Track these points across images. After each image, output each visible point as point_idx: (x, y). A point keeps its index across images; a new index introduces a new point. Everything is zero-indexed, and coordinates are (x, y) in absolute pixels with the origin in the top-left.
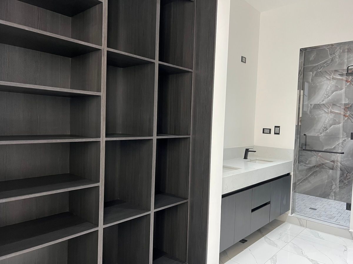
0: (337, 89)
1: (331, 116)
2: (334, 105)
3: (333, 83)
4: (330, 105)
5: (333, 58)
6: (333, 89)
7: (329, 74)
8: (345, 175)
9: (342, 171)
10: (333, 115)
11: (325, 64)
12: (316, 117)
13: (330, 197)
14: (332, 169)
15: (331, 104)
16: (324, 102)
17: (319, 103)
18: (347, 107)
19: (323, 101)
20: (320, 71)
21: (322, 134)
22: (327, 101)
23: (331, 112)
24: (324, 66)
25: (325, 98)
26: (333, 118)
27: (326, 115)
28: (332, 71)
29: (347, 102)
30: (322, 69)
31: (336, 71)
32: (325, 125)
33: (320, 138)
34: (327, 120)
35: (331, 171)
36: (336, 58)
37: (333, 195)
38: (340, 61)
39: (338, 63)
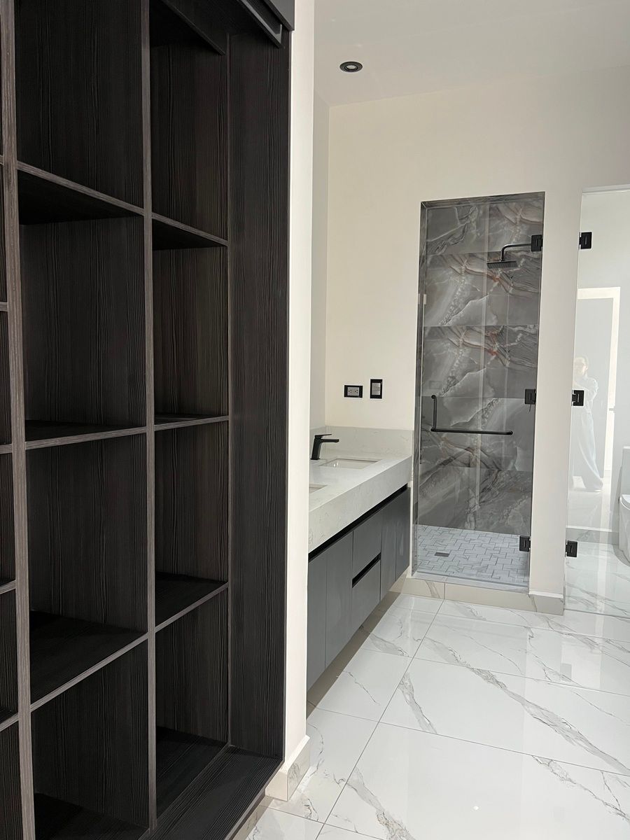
0: (475, 295)
1: (464, 353)
2: (470, 329)
3: (466, 281)
4: (462, 328)
5: (465, 226)
6: (467, 294)
7: (457, 261)
8: (494, 475)
9: (488, 467)
10: (468, 350)
11: (450, 239)
12: (435, 355)
13: (466, 525)
14: (469, 466)
15: (464, 328)
16: (450, 323)
17: (439, 325)
18: (493, 333)
19: (448, 320)
20: (440, 253)
21: (448, 393)
22: (455, 320)
23: (465, 345)
24: (449, 245)
25: (452, 314)
26: (467, 356)
27: (454, 351)
28: (464, 255)
29: (494, 324)
30: (444, 249)
31: (472, 255)
32: (452, 372)
33: (445, 400)
34: (457, 361)
35: (466, 469)
36: (471, 228)
37: (472, 519)
38: (479, 234)
39: (475, 237)
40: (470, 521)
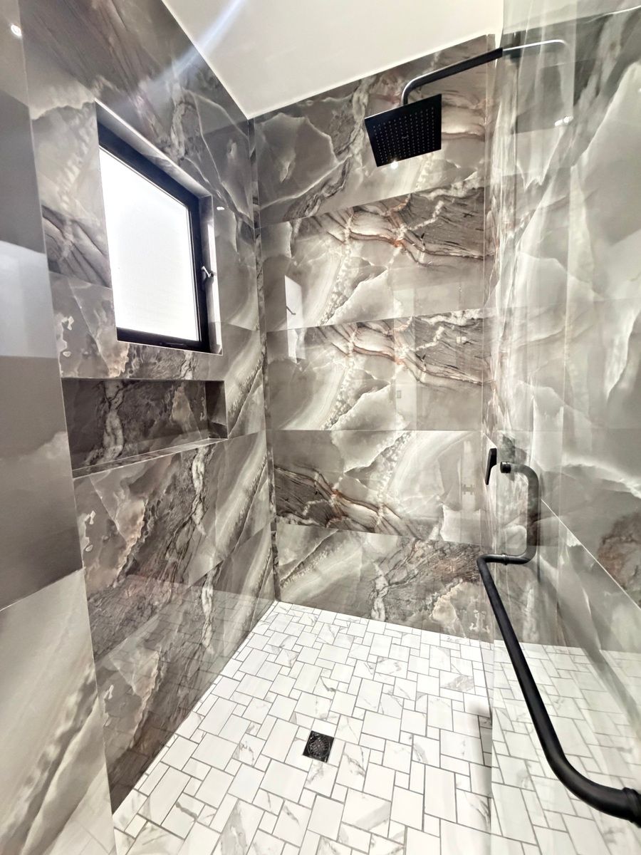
0: (367, 271)
1: (357, 364)
2: (361, 326)
3: (353, 252)
4: (350, 326)
5: (345, 164)
6: (355, 272)
7: (336, 222)
8: (409, 547)
9: (399, 534)
10: (362, 360)
11: (323, 191)
12: (315, 369)
13: (373, 613)
14: (373, 530)
15: (355, 326)
16: (333, 321)
17: (318, 324)
19: (330, 315)
20: (311, 214)
21: (337, 425)
22: (340, 315)
23: (357, 351)
24: (323, 198)
25: (335, 306)
26: (362, 369)
27: (343, 363)
28: (347, 212)
29: (398, 316)
30: (316, 207)
31: (358, 210)
32: (341, 393)
33: (333, 435)
34: (347, 378)
35: (370, 535)
36: (355, 165)
37: (381, 606)
38: (367, 173)
39: (361, 180)
40: (379, 610)
